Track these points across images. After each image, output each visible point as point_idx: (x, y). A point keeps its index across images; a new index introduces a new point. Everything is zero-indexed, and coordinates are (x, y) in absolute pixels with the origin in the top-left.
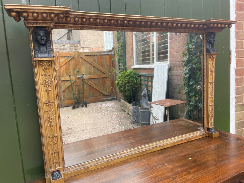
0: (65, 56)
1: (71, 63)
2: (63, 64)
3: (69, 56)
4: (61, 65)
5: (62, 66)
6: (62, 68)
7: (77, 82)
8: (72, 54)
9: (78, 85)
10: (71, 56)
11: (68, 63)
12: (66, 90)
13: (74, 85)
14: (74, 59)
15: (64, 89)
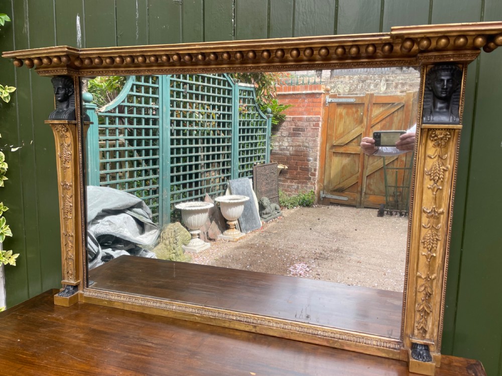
0: (384, 104)
1: (395, 119)
2: (377, 120)
3: (393, 104)
4: (373, 122)
5: (375, 125)
6: (373, 128)
7: (402, 161)
8: (403, 98)
9: (404, 167)
10: (399, 102)
11: (388, 118)
12: (376, 174)
13: (395, 167)
14: (403, 110)
15: (371, 173)
